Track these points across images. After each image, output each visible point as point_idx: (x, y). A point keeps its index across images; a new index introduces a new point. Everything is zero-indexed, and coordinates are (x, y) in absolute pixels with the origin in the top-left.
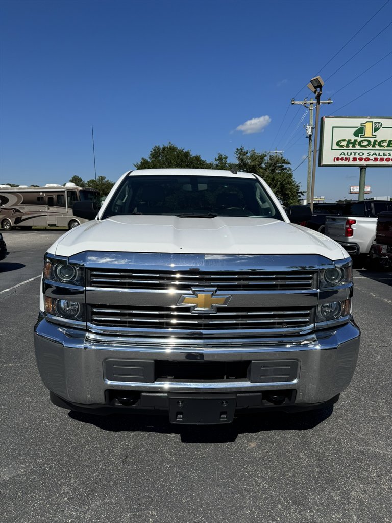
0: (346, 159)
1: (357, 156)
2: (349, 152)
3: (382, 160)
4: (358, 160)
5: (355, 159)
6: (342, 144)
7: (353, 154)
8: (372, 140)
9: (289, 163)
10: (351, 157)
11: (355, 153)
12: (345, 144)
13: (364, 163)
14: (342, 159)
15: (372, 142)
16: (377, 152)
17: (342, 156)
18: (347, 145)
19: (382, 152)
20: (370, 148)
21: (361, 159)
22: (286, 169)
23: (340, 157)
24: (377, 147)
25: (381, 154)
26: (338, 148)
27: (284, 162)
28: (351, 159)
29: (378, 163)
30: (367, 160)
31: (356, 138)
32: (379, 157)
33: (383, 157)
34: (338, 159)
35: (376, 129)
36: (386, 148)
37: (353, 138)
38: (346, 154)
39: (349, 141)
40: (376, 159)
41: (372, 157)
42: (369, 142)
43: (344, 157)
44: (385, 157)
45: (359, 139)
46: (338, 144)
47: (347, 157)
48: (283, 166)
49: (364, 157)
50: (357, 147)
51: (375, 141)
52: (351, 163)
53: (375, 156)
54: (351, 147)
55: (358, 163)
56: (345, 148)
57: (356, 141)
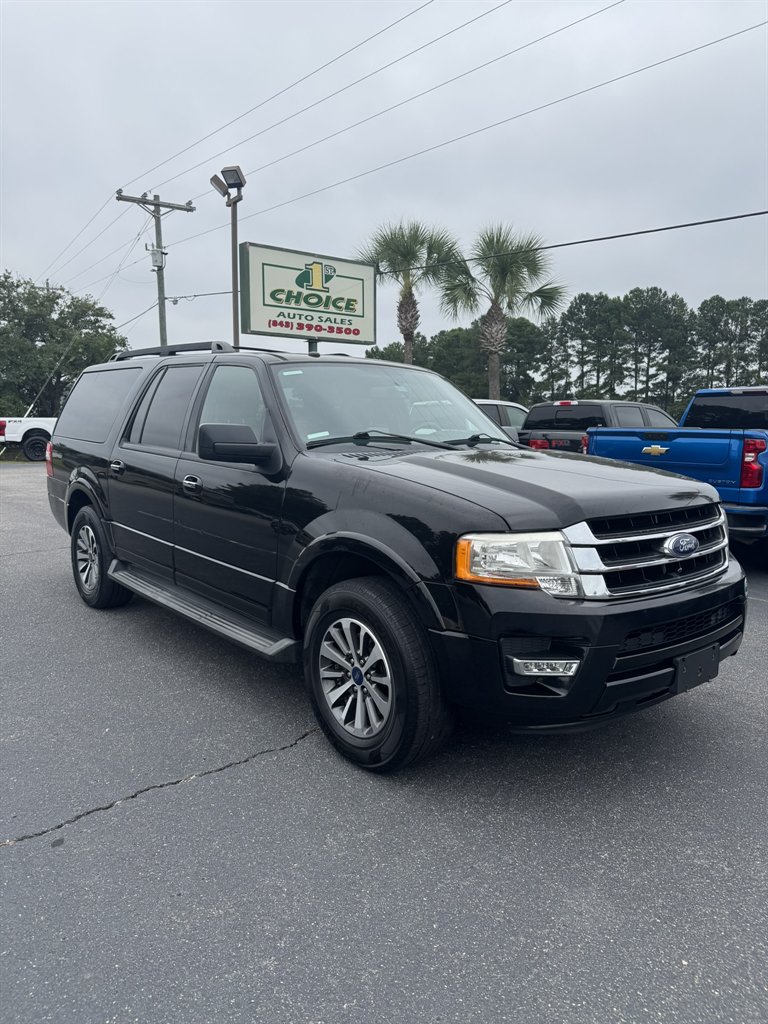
0: (287, 325)
1: (305, 322)
2: (292, 312)
3: (340, 330)
4: (306, 329)
5: (300, 326)
6: (279, 297)
7: (297, 317)
8: (324, 295)
9: (111, 316)
10: (296, 321)
11: (300, 316)
12: (283, 296)
13: (313, 334)
14: (281, 324)
15: (324, 300)
16: (332, 317)
17: (281, 319)
18: (288, 300)
19: (339, 318)
20: (321, 308)
21: (310, 327)
22: (103, 328)
23: (279, 320)
24: (332, 309)
25: (338, 321)
26: (272, 302)
27: (100, 312)
28: (295, 326)
29: (334, 335)
30: (319, 329)
31: (300, 290)
32: (335, 326)
33: (340, 326)
34: (275, 323)
35: (328, 278)
36: (344, 312)
37: (296, 289)
38: (286, 315)
39: (290, 292)
40: (331, 329)
41: (325, 325)
42: (320, 298)
43: (284, 320)
44: (344, 327)
45: (306, 292)
46: (273, 295)
47: (290, 320)
48: (97, 321)
49: (314, 323)
50: (303, 305)
51: (328, 298)
52: (295, 331)
53: (328, 323)
54: (293, 305)
55: (305, 332)
56: (284, 304)
57: (300, 294)
